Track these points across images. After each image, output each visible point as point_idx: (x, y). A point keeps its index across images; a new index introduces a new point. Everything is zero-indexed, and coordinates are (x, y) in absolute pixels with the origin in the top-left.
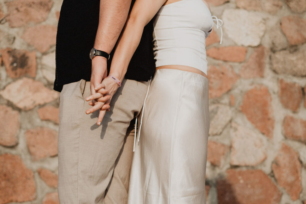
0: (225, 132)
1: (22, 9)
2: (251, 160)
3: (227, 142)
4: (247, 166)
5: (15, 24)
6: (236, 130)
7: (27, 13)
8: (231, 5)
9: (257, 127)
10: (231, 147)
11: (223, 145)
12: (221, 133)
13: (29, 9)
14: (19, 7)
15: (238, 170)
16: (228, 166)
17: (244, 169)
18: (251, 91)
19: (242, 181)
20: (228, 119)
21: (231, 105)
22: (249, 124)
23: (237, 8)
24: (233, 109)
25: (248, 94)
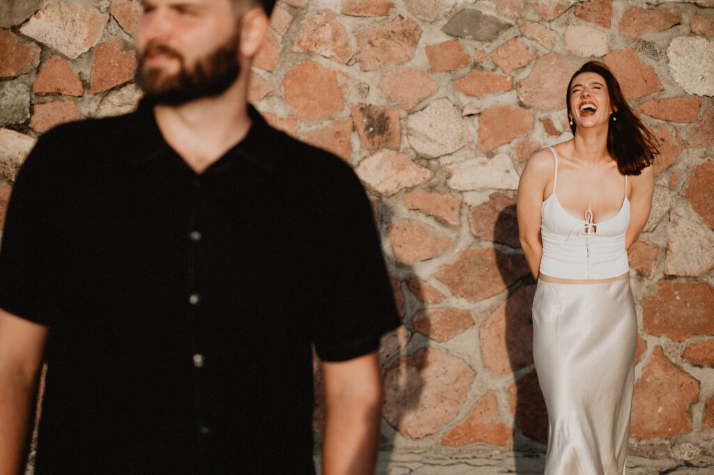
0: (660, 228)
1: (377, 43)
2: (694, 269)
3: (661, 243)
4: (687, 277)
5: (368, 67)
6: (676, 224)
7: (384, 48)
8: (684, 29)
9: (705, 220)
10: (667, 249)
11: (656, 246)
12: (654, 229)
13: (388, 42)
14: (373, 38)
15: (675, 281)
16: (661, 276)
17: (683, 281)
18: (702, 167)
19: (678, 298)
20: (666, 209)
21: (671, 187)
22: (695, 216)
23: (692, 33)
24: (673, 193)
25: (697, 172)
